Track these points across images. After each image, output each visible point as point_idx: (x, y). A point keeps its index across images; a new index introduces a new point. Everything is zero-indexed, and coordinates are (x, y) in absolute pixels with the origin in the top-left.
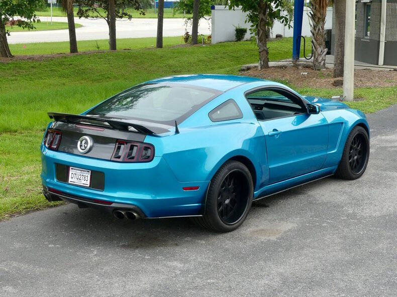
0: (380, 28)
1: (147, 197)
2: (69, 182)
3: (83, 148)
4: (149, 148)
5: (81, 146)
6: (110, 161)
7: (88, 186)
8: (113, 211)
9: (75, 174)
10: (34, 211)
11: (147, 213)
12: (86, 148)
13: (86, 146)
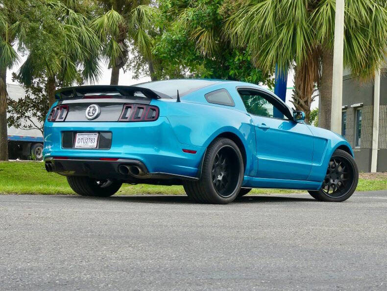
2: (76, 147)
3: (91, 114)
4: (154, 110)
5: (89, 113)
6: (118, 122)
7: (95, 147)
8: (119, 166)
9: (82, 139)
11: (150, 169)
12: (93, 114)
13: (94, 112)
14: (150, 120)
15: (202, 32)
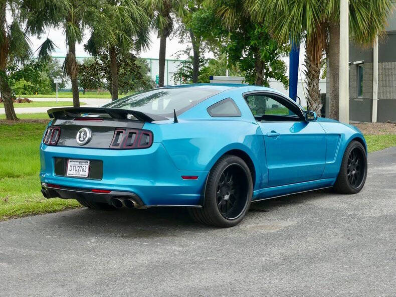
0: (373, 87)
1: (145, 183)
2: (68, 175)
3: (82, 139)
4: (148, 135)
5: (80, 137)
6: (109, 149)
7: (87, 176)
9: (74, 166)
10: (33, 214)
11: (146, 201)
12: (84, 139)
13: (85, 137)
14: (143, 147)
15: (226, 11)
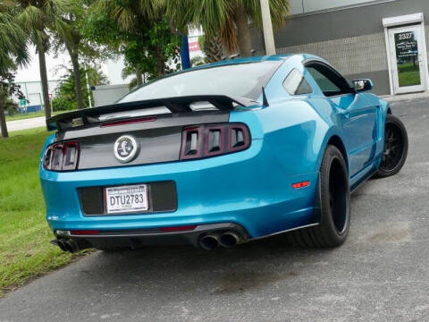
2: (109, 212)
3: (125, 153)
5: (119, 152)
6: (179, 161)
7: (146, 209)
8: (199, 238)
9: (117, 197)
11: (252, 231)
12: (129, 152)
13: (129, 149)
15: (121, 12)
